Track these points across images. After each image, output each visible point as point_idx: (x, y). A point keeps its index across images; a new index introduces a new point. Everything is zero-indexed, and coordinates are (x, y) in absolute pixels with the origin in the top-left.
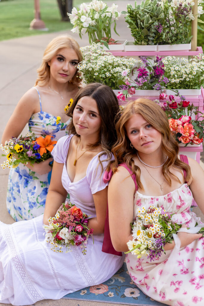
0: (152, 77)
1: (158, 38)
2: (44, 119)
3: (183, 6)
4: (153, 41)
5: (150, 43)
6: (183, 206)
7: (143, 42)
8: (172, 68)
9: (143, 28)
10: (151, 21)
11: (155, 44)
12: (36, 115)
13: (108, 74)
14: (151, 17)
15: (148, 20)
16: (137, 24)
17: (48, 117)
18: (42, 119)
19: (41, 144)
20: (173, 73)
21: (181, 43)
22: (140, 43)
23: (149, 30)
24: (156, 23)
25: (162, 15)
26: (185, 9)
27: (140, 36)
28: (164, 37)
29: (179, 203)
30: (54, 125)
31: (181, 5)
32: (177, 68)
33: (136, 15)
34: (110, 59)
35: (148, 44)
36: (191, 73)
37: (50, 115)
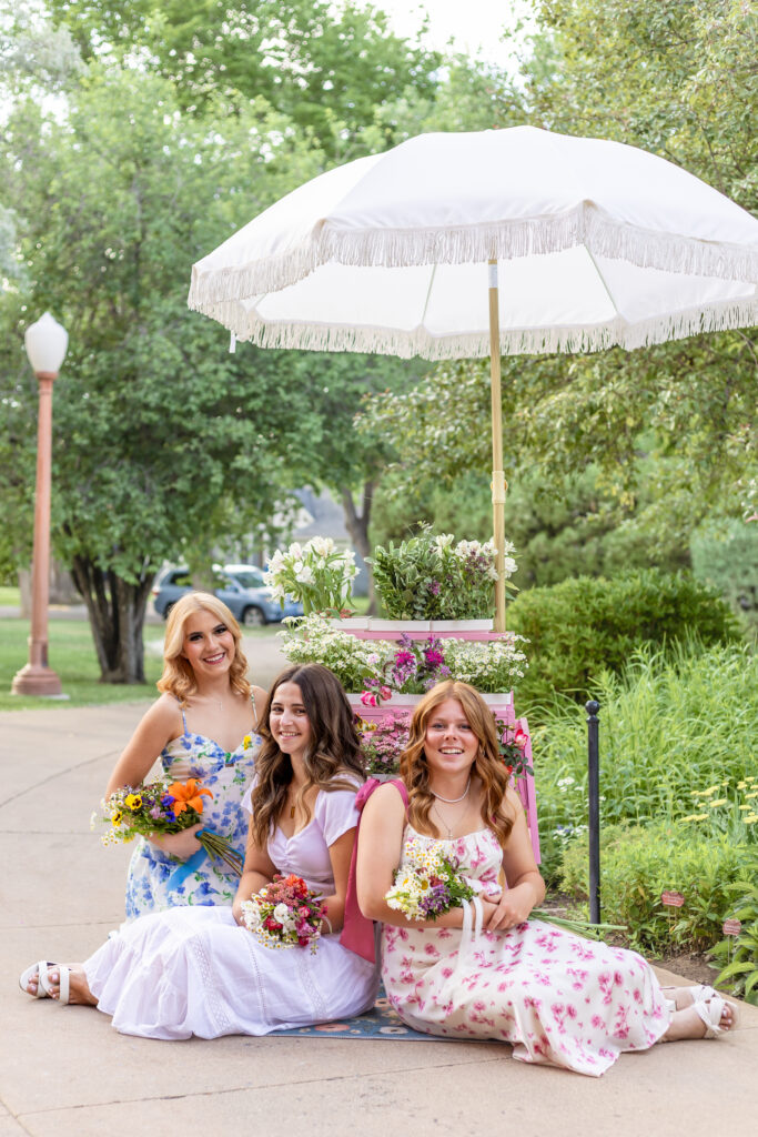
0: (421, 669)
1: (432, 609)
2: (194, 747)
3: (478, 554)
4: (422, 613)
5: (417, 616)
6: (482, 864)
7: (404, 615)
8: (458, 657)
9: (404, 588)
10: (418, 577)
11: (427, 619)
12: (178, 741)
13: (340, 664)
14: (420, 570)
15: (414, 576)
16: (394, 580)
17: (199, 742)
18: (188, 746)
19: (178, 796)
20: (458, 663)
21: (475, 617)
22: (398, 615)
23: (415, 593)
24: (428, 580)
25: (439, 568)
26: (481, 559)
27: (399, 603)
28: (442, 603)
29: (475, 858)
30: (212, 756)
31: (473, 553)
32: (466, 656)
33: (392, 566)
34: (346, 639)
35: (413, 619)
36: (491, 662)
37: (203, 738)
